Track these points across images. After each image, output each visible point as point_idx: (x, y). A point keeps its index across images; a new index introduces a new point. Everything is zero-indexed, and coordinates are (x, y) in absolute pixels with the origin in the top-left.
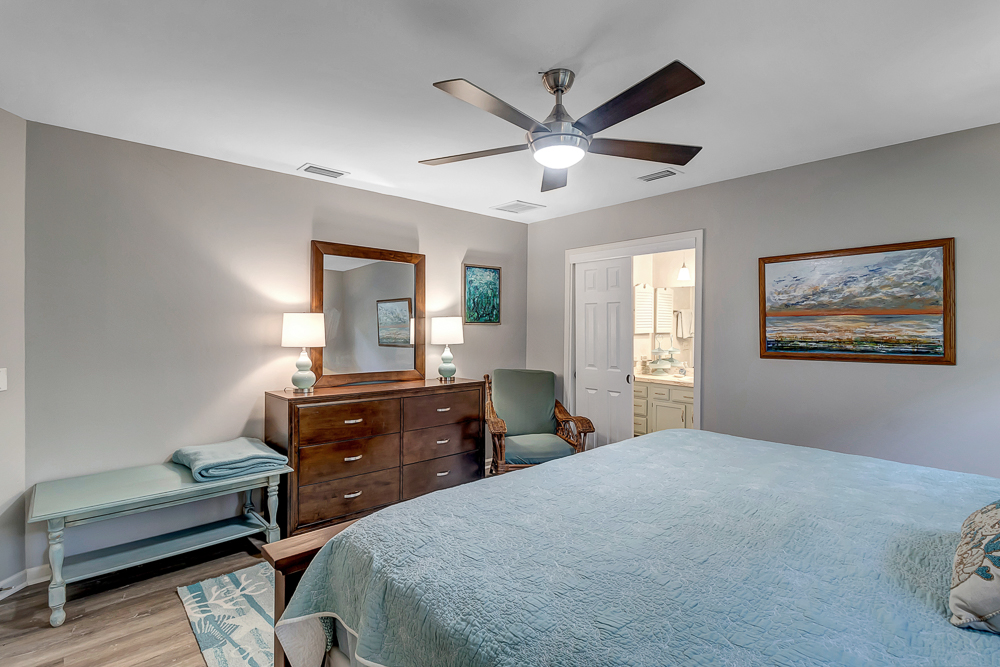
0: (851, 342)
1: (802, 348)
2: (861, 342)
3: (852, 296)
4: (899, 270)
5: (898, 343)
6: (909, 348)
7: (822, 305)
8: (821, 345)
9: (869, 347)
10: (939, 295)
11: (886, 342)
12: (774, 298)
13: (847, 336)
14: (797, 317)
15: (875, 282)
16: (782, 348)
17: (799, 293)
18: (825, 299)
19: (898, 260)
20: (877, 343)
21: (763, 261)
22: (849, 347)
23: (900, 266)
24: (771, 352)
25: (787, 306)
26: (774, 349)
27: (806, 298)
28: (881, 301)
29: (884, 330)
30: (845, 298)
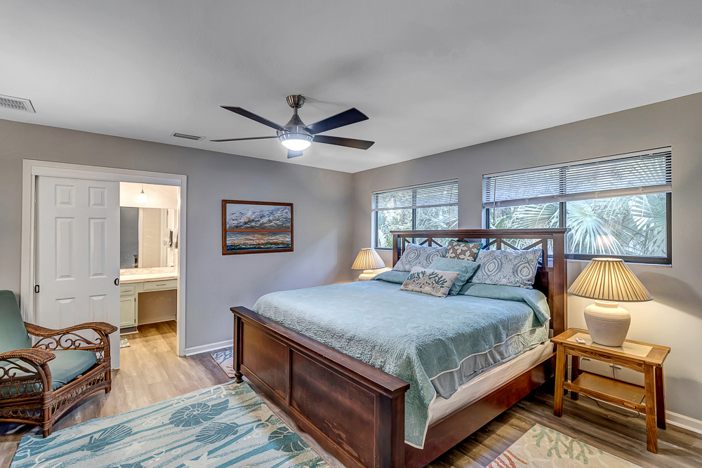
0: (263, 244)
1: (244, 248)
2: (266, 244)
3: (263, 224)
4: (278, 214)
5: (278, 244)
6: (281, 246)
7: (252, 227)
8: (251, 246)
9: (269, 246)
10: (289, 225)
11: (274, 244)
12: (231, 222)
13: (262, 241)
14: (241, 233)
15: (271, 218)
16: (234, 249)
17: (242, 221)
18: (253, 224)
19: (278, 210)
20: (272, 244)
21: (225, 202)
22: (262, 246)
23: (279, 212)
24: (229, 252)
25: (237, 227)
26: (229, 250)
27: (246, 223)
28: (273, 226)
29: (274, 239)
30: (261, 224)
